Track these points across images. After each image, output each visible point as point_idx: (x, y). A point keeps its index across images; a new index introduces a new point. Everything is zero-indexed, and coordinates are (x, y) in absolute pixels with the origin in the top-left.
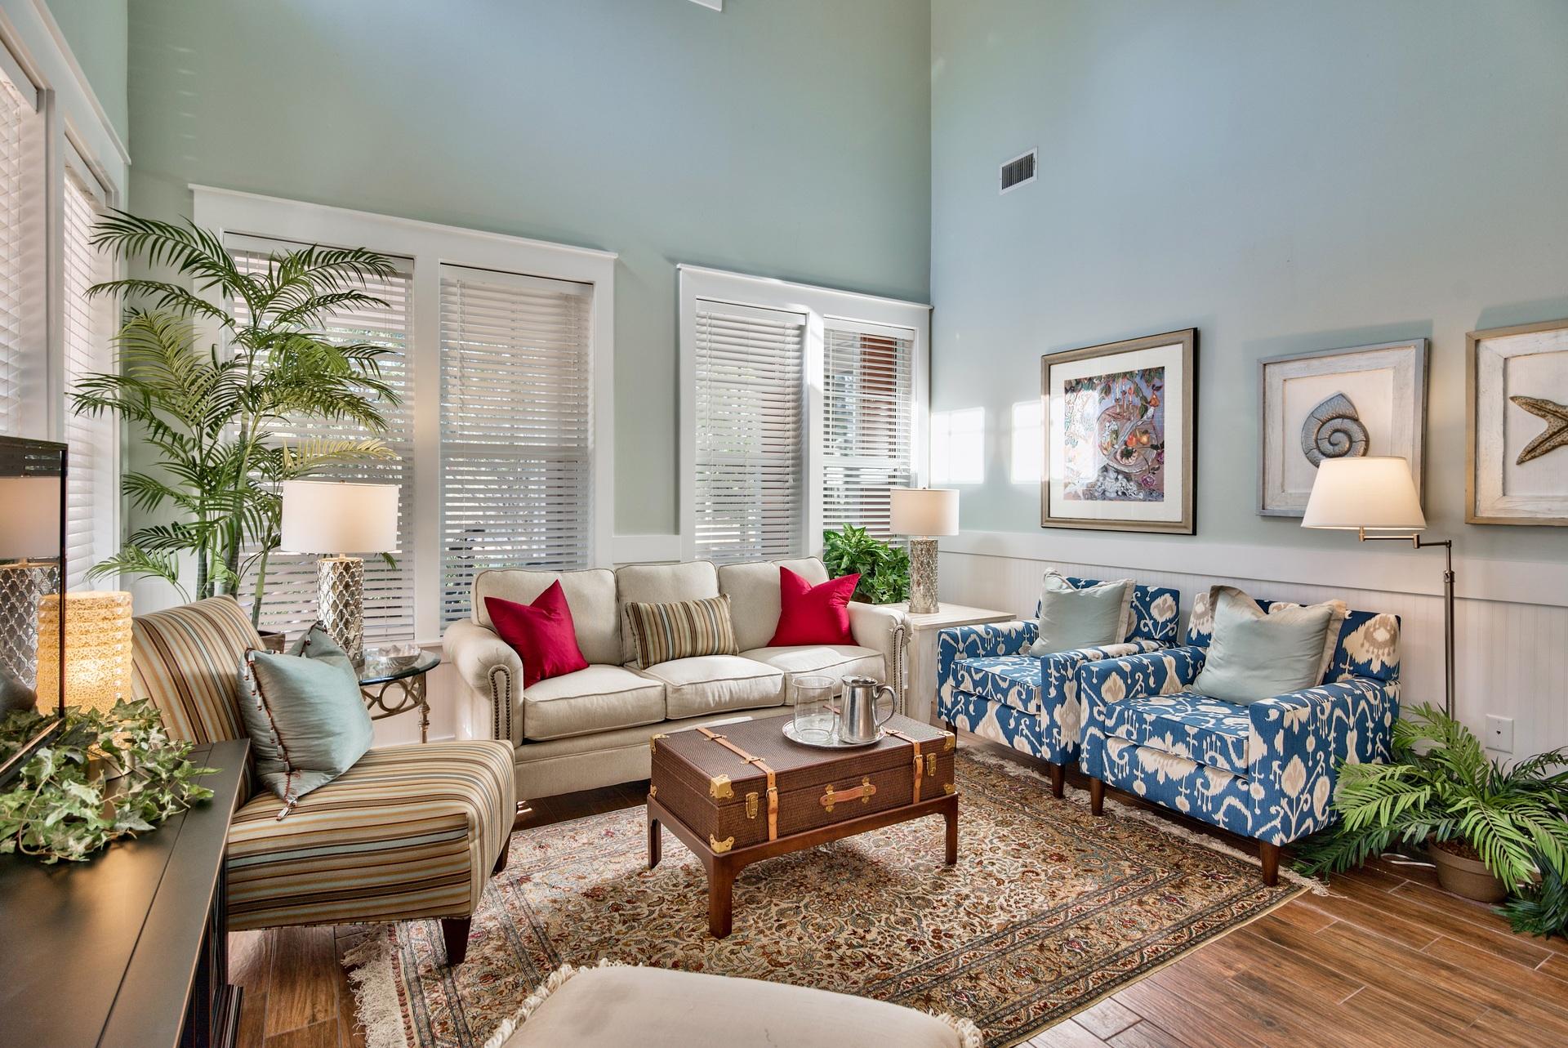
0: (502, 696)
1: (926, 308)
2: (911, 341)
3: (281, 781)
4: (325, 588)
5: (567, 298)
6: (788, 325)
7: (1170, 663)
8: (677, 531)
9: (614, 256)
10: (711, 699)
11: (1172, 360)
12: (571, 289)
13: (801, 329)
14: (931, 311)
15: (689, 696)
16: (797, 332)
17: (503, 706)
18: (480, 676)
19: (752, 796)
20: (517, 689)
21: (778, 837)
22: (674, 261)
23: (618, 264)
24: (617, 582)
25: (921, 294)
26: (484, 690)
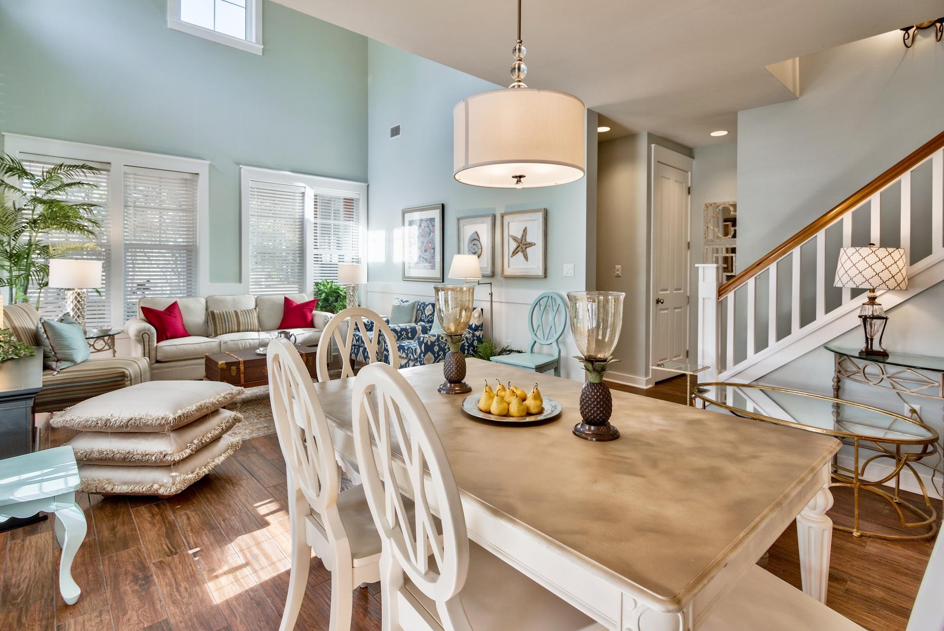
0: (147, 344)
1: (365, 185)
2: (359, 199)
3: (54, 365)
4: (69, 302)
5: (186, 180)
6: (297, 192)
7: (419, 329)
8: (240, 281)
9: (208, 162)
10: (241, 346)
11: (436, 214)
12: (188, 176)
13: (303, 193)
14: (368, 186)
15: (230, 345)
16: (302, 195)
17: (147, 347)
18: (137, 336)
19: (234, 368)
20: (153, 341)
21: (245, 382)
22: (238, 164)
23: (211, 166)
24: (207, 302)
25: (363, 179)
26: (139, 341)
